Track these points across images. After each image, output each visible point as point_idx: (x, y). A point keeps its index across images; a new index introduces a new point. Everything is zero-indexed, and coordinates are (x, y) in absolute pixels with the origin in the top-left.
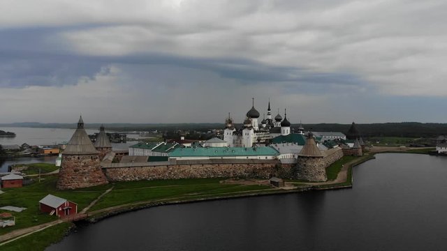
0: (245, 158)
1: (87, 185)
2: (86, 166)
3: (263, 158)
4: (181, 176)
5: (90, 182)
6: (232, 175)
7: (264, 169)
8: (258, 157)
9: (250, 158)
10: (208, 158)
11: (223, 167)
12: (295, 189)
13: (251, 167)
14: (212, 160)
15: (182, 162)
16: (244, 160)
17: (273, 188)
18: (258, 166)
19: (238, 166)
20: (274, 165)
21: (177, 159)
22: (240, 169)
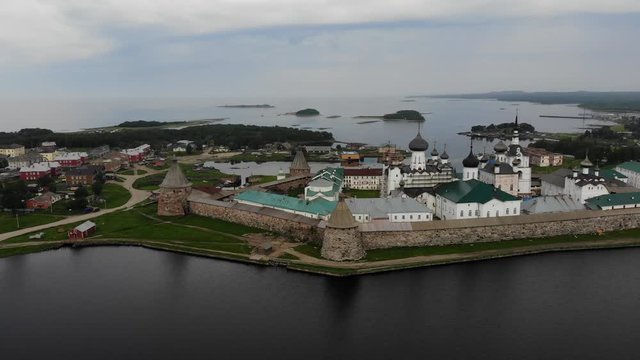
0: (293, 212)
1: (168, 214)
2: (169, 197)
3: (309, 215)
5: (170, 211)
6: (271, 229)
7: (301, 229)
8: (303, 214)
10: (261, 206)
11: (266, 218)
12: (260, 261)
13: (289, 224)
14: (263, 209)
15: (238, 206)
16: (290, 214)
17: (250, 254)
18: (295, 224)
19: (277, 220)
20: (310, 226)
21: (239, 201)
22: (279, 224)
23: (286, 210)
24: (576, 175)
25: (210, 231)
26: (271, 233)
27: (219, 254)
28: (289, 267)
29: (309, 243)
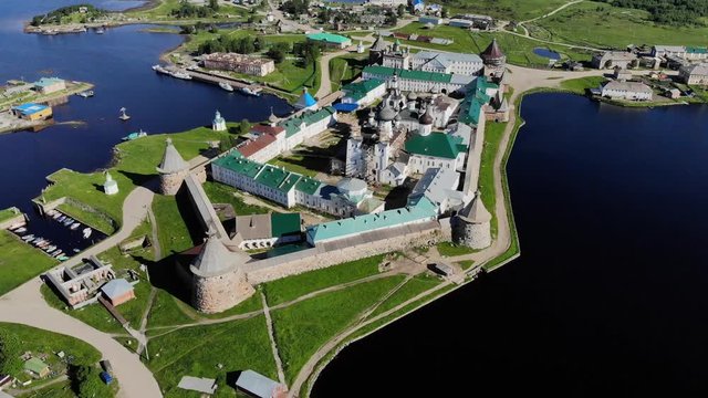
4: (332, 263)
6: (388, 251)
9: (405, 224)
12: (466, 280)
13: (409, 237)
14: (363, 236)
15: (331, 247)
16: (399, 229)
17: (444, 280)
18: (416, 235)
19: (393, 240)
20: (433, 230)
21: (325, 241)
22: (396, 243)
23: (392, 227)
24: (433, 102)
25: (342, 286)
26: (392, 254)
27: (429, 297)
28: (489, 270)
29: (437, 244)
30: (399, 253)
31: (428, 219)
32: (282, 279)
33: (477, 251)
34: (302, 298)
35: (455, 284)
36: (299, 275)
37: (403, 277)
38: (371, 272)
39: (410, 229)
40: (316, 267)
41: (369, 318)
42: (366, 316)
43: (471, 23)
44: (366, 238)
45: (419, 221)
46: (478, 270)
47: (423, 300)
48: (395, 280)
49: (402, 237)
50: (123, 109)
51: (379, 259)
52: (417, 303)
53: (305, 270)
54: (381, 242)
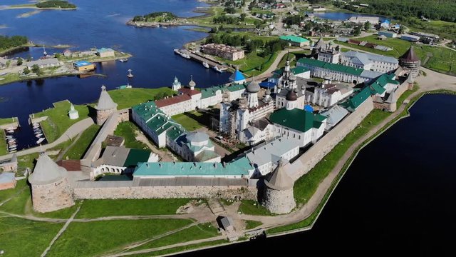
0: (213, 176)
4: (144, 196)
6: (195, 196)
8: (226, 177)
9: (217, 176)
10: (173, 177)
12: (240, 239)
13: (216, 189)
14: (176, 179)
15: (145, 183)
16: (210, 179)
17: (221, 234)
18: (223, 188)
19: (201, 188)
20: (240, 187)
21: (142, 177)
22: (205, 191)
23: (204, 176)
24: (323, 86)
25: (137, 218)
26: (198, 200)
27: (195, 246)
28: (269, 236)
29: (243, 201)
30: (205, 200)
31: (239, 177)
32: (102, 199)
33: (274, 215)
34: (101, 219)
35: (228, 240)
36: (115, 201)
37: (189, 222)
38: (169, 212)
39: (219, 182)
40: (130, 196)
41: (131, 250)
42: (131, 247)
43: (418, 38)
44: (177, 182)
45: (231, 177)
46: (260, 232)
47: (187, 247)
48: (181, 222)
49: (210, 187)
50: (130, 70)
51: (184, 201)
52: (181, 248)
53: (121, 197)
54: (190, 187)
